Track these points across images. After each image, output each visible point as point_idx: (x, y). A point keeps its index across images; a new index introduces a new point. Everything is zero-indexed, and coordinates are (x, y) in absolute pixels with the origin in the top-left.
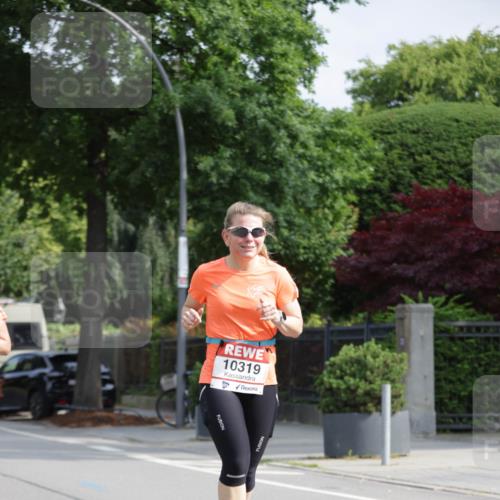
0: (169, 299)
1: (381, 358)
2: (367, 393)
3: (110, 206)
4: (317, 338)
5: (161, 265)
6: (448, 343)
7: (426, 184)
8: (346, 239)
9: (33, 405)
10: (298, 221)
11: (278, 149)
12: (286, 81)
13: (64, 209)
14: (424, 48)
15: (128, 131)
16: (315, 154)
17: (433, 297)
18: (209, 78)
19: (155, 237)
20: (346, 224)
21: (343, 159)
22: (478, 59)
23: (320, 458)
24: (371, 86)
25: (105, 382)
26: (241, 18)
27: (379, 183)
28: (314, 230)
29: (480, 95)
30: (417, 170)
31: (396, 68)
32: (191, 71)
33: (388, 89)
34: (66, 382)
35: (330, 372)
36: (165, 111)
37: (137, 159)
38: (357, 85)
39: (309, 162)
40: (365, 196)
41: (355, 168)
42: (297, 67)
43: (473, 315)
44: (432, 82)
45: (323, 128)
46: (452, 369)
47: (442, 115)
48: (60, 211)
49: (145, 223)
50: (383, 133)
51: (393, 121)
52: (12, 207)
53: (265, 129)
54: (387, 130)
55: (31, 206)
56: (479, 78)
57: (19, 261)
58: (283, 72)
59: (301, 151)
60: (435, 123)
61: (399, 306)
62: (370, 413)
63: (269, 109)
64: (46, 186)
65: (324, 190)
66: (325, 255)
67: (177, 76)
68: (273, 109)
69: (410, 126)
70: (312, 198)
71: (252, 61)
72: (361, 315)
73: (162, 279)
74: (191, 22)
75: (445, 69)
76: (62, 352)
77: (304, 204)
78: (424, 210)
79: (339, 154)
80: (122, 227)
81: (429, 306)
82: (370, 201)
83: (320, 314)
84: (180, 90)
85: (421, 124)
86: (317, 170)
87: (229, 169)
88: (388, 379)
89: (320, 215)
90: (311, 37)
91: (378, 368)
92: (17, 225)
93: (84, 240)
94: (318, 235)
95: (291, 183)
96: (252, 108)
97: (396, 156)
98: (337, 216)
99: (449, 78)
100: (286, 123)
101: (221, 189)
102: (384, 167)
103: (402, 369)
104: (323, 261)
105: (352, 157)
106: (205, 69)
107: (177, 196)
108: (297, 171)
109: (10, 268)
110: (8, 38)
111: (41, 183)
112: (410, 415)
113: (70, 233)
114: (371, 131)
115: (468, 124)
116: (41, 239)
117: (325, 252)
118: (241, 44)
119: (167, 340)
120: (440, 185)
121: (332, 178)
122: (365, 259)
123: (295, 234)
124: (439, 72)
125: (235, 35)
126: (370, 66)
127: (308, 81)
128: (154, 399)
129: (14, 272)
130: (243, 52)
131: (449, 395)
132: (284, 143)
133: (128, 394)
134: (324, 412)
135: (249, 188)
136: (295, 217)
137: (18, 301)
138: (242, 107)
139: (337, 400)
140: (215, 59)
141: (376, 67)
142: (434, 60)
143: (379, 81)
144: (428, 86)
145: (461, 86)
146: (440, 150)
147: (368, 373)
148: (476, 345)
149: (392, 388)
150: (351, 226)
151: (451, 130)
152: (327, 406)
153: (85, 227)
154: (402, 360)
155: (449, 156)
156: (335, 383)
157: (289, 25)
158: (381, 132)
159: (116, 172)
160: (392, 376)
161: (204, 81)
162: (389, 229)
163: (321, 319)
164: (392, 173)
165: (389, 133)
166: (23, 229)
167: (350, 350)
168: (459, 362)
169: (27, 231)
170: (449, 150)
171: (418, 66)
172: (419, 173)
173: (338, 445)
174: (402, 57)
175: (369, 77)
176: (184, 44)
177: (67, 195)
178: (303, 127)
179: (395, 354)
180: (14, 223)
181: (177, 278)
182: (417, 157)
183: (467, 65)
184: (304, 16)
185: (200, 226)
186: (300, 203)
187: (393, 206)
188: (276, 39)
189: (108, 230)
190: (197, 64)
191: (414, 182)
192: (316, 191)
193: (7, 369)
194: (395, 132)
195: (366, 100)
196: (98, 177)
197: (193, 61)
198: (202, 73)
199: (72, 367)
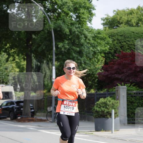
0: (50, 85)
1: (111, 102)
2: (107, 112)
3: (33, 58)
4: (93, 96)
5: (47, 75)
6: (131, 97)
7: (124, 51)
8: (101, 67)
9: (11, 116)
10: (87, 62)
11: (81, 41)
12: (83, 21)
13: (19, 58)
14: (124, 11)
15: (38, 35)
16: (92, 42)
17: (127, 84)
18: (61, 20)
19: (46, 67)
20: (101, 63)
21: (100, 44)
22: (140, 14)
23: (94, 131)
24: (108, 22)
25: (31, 109)
26: (71, 2)
27: (111, 51)
28: (92, 65)
29: (140, 25)
30: (122, 47)
31: (116, 17)
32: (56, 18)
33: (113, 23)
34: (20, 109)
35: (97, 106)
36: (49, 30)
37: (40, 43)
38: (104, 22)
39: (91, 45)
40: (107, 55)
41: (104, 46)
42: (87, 17)
43: (138, 89)
44: (126, 21)
45: (94, 35)
46: (132, 105)
47: (129, 31)
48: (18, 59)
49: (43, 62)
50: (112, 36)
51: (115, 32)
52: (5, 58)
53: (78, 35)
54: (113, 35)
55: (10, 57)
56: (140, 20)
57: (6, 74)
58: (83, 18)
59: (88, 41)
60: (127, 33)
61: (117, 87)
62: (108, 118)
63: (79, 29)
64: (14, 52)
65: (95, 53)
66: (95, 72)
67: (52, 19)
68: (80, 29)
69: (120, 34)
70: (91, 55)
71: (74, 15)
72: (106, 89)
73: (48, 79)
74: (56, 3)
75: (130, 17)
76: (19, 100)
77: (89, 57)
78: (124, 59)
79: (99, 42)
80: (36, 64)
81: (125, 87)
82: (108, 56)
83: (94, 89)
84: (53, 23)
85: (123, 33)
86: (93, 47)
87: (67, 47)
88: (113, 108)
89: (94, 60)
90: (91, 8)
91: (111, 105)
92: (6, 63)
93: (25, 67)
94: (93, 66)
95: (85, 51)
96: (74, 29)
97: (116, 43)
98: (99, 60)
99: (131, 20)
100: (84, 33)
101: (65, 52)
102: (112, 46)
103: (117, 105)
104: (94, 74)
105: (103, 43)
106: (60, 17)
107: (52, 55)
108: (87, 47)
109: (4, 75)
110: (3, 8)
111: (13, 51)
112: (120, 119)
113: (21, 65)
114: (109, 36)
115: (137, 33)
116: (13, 67)
117: (95, 71)
118: (71, 10)
119: (49, 97)
120: (128, 51)
121: (97, 49)
122: (107, 73)
123: (86, 66)
124: (128, 18)
125: (69, 7)
126: (108, 16)
127: (90, 21)
128: (46, 114)
129: (5, 77)
130: (71, 12)
131: (131, 113)
132: (83, 39)
133: (38, 112)
134: (95, 118)
135: (73, 52)
136: (86, 61)
137: (6, 85)
138: (71, 28)
139: (98, 114)
140: (63, 14)
141: (110, 17)
142: (127, 15)
143: (111, 21)
144: (125, 22)
145: (135, 22)
146: (128, 41)
147: (108, 106)
148: (139, 98)
149: (115, 111)
150: (102, 63)
151: (131, 35)
152: (96, 116)
153: (26, 64)
154: (117, 103)
155: (131, 43)
156: (98, 109)
157: (85, 5)
158: (111, 36)
159: (34, 47)
160: (115, 107)
161: (60, 21)
162: (114, 64)
163: (94, 91)
164: (115, 48)
165: (114, 36)
166: (8, 64)
167: (102, 100)
168: (134, 103)
169: (9, 65)
170: (131, 41)
171: (122, 16)
172: (122, 48)
173: (99, 127)
174: (117, 14)
175: (108, 20)
176: (54, 10)
177: (20, 54)
178: (89, 34)
179: (115, 101)
180: (5, 62)
181: (52, 78)
182: (122, 43)
183: (136, 16)
184: (89, 2)
185: (59, 63)
186: (88, 57)
187: (115, 57)
188: (81, 8)
189: (32, 64)
190: (58, 16)
191: (121, 50)
192: (93, 53)
193: (3, 105)
194: (115, 36)
195: (107, 27)
196: (29, 49)
197: (57, 15)
198: (59, 18)
199: (22, 105)
